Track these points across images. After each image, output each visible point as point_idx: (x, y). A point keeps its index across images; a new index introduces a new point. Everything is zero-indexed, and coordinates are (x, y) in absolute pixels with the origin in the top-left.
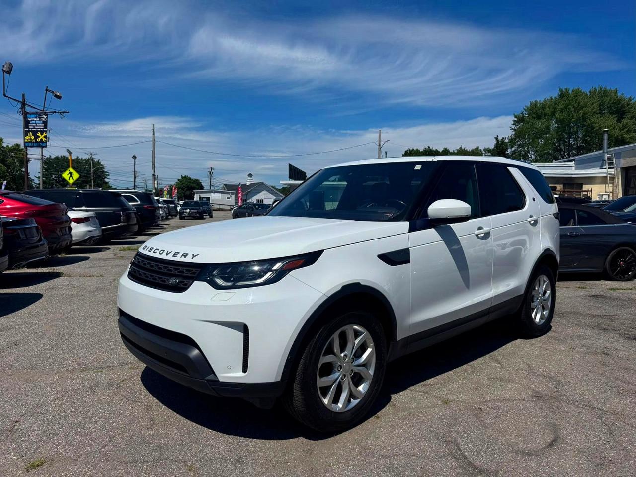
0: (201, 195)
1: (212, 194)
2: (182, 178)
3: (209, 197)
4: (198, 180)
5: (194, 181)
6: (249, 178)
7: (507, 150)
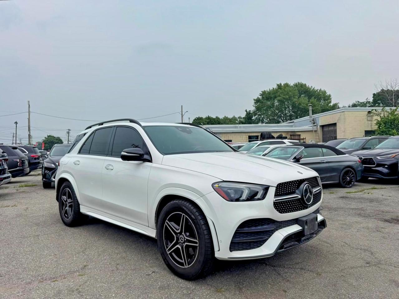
2: (48, 136)
4: (59, 138)
5: (56, 138)
7: (252, 117)
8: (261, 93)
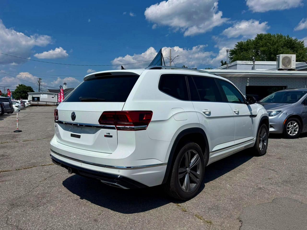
0: (33, 95)
1: (41, 95)
2: (20, 86)
3: (39, 97)
4: (30, 87)
5: (28, 88)
6: (64, 86)
8: (237, 44)
